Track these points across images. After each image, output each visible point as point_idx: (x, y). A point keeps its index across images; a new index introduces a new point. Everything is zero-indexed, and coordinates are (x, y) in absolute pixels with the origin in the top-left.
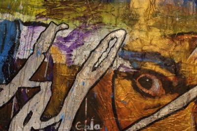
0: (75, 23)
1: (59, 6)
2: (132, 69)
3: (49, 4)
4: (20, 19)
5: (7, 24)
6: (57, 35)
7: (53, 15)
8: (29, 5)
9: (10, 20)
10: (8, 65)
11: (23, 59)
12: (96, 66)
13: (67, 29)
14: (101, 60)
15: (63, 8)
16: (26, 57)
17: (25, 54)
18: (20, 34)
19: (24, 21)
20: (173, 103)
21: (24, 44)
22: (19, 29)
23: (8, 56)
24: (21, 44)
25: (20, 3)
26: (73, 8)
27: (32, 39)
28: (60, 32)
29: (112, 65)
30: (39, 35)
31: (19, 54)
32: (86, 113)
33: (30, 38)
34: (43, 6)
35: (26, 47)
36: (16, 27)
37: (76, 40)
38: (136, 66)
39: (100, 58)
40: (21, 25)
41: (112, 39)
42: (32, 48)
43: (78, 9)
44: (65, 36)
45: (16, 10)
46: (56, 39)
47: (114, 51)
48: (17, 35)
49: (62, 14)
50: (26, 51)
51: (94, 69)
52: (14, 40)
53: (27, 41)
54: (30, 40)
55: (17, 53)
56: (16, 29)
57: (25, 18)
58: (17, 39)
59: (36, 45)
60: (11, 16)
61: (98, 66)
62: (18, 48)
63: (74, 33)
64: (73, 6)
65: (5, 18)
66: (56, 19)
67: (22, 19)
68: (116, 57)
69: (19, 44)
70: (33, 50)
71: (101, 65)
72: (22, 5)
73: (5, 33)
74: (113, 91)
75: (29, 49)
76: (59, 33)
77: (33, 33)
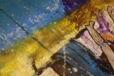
0: (93, 18)
1: (78, 17)
3: (72, 19)
4: (71, 38)
5: (69, 46)
6: (96, 29)
7: (81, 22)
8: (65, 27)
9: (68, 43)
10: (101, 66)
11: (102, 54)
13: (94, 23)
15: (80, 16)
16: (101, 52)
17: (99, 51)
18: (82, 45)
19: (75, 37)
21: (91, 47)
22: (78, 43)
23: (95, 62)
24: (90, 49)
25: (59, 31)
26: (83, 13)
27: (91, 41)
28: (94, 26)
30: (90, 36)
31: (97, 54)
33: (89, 41)
34: (71, 22)
35: (95, 47)
36: (75, 43)
37: (104, 24)
40: (76, 40)
42: (97, 45)
43: (85, 12)
44: (98, 26)
45: (63, 36)
46: (98, 31)
48: (82, 46)
49: (84, 19)
50: (97, 49)
52: (84, 51)
53: (91, 44)
54: (91, 42)
55: (96, 55)
56: (77, 44)
57: (73, 35)
58: (84, 48)
59: (96, 42)
60: (65, 41)
62: (92, 52)
63: (99, 22)
64: (82, 12)
65: (64, 45)
66: (85, 23)
67: (72, 37)
69: (89, 50)
70: (99, 45)
72: (61, 30)
73: (75, 52)
75: (97, 47)
76: (95, 28)
77: (87, 37)
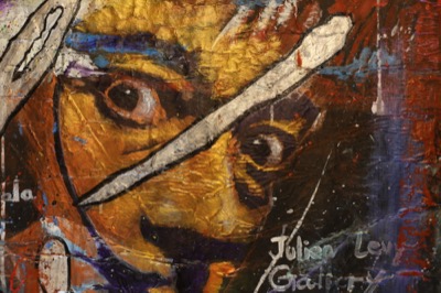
2: (95, 70)
12: (21, 69)
14: (30, 56)
20: (185, 136)
29: (52, 66)
32: (3, 167)
38: (103, 63)
39: (28, 51)
41: (53, 11)
47: (57, 35)
51: (17, 76)
61: (25, 68)
68: (61, 47)
71: (31, 66)
74: (56, 120)
